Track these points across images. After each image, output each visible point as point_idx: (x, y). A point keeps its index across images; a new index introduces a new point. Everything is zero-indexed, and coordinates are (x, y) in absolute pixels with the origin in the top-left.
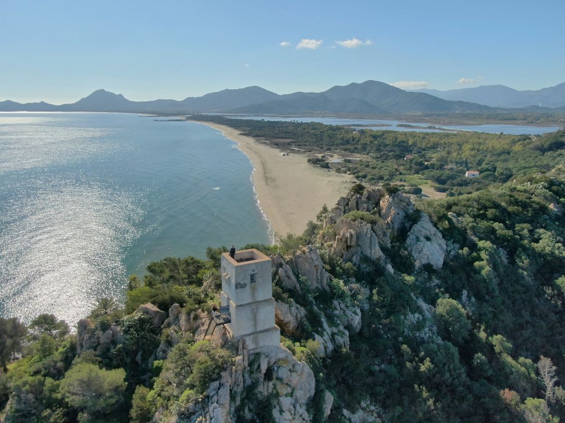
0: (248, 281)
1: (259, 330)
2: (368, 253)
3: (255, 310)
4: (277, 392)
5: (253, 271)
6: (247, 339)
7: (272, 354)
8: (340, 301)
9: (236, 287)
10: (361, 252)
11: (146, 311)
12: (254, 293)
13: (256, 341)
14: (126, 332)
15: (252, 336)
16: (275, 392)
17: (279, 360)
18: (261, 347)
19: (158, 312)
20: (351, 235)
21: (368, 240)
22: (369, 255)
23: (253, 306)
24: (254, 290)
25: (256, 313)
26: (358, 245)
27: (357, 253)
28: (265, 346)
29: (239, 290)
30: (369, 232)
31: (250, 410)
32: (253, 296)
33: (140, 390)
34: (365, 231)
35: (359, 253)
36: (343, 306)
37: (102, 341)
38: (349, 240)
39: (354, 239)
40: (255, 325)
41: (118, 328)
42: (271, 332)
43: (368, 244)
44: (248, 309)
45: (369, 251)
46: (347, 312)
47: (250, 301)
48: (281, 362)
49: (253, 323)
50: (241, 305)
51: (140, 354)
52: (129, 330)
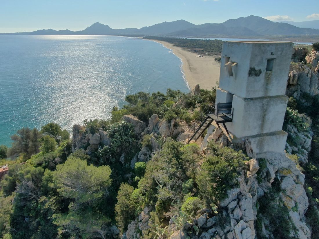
0: (263, 67)
1: (264, 132)
2: (308, 91)
3: (265, 107)
4: (284, 205)
5: (272, 54)
6: (252, 140)
7: (276, 162)
8: (293, 126)
9: (250, 74)
10: (301, 90)
11: (128, 120)
12: (267, 85)
13: (260, 145)
14: (111, 136)
15: (258, 138)
16: (282, 205)
17: (283, 169)
18: (265, 153)
19: (138, 121)
20: (294, 75)
21: (309, 80)
22: (309, 92)
23: (265, 101)
24: (268, 80)
25: (266, 110)
26: (297, 84)
27: (297, 90)
28: (269, 152)
29: (252, 78)
30: (310, 72)
31: (266, 227)
32: (266, 89)
33: (125, 187)
34: (306, 72)
35: (299, 91)
36: (296, 130)
37: (91, 142)
38: (291, 79)
39: (296, 79)
40: (262, 126)
41: (105, 133)
42: (278, 136)
43: (308, 83)
44: (258, 104)
45: (309, 89)
46: (300, 135)
47: (261, 94)
48: (285, 171)
49: (260, 123)
50: (251, 99)
51: (123, 155)
52: (114, 134)
